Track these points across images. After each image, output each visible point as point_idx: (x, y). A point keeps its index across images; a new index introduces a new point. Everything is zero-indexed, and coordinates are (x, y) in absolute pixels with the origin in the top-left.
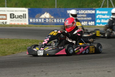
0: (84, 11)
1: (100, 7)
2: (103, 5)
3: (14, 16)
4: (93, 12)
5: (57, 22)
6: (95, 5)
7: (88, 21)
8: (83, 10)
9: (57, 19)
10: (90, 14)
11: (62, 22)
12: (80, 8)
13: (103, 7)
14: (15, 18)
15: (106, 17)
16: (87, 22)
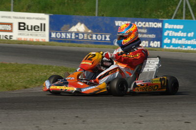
0: (144, 23)
1: (171, 18)
2: (176, 15)
3: (26, 26)
4: (159, 25)
5: (97, 40)
6: (162, 14)
7: (149, 40)
8: (142, 22)
9: (97, 35)
10: (154, 28)
11: (106, 40)
12: (137, 17)
13: (175, 18)
14: (26, 30)
15: (180, 34)
16: (147, 42)
